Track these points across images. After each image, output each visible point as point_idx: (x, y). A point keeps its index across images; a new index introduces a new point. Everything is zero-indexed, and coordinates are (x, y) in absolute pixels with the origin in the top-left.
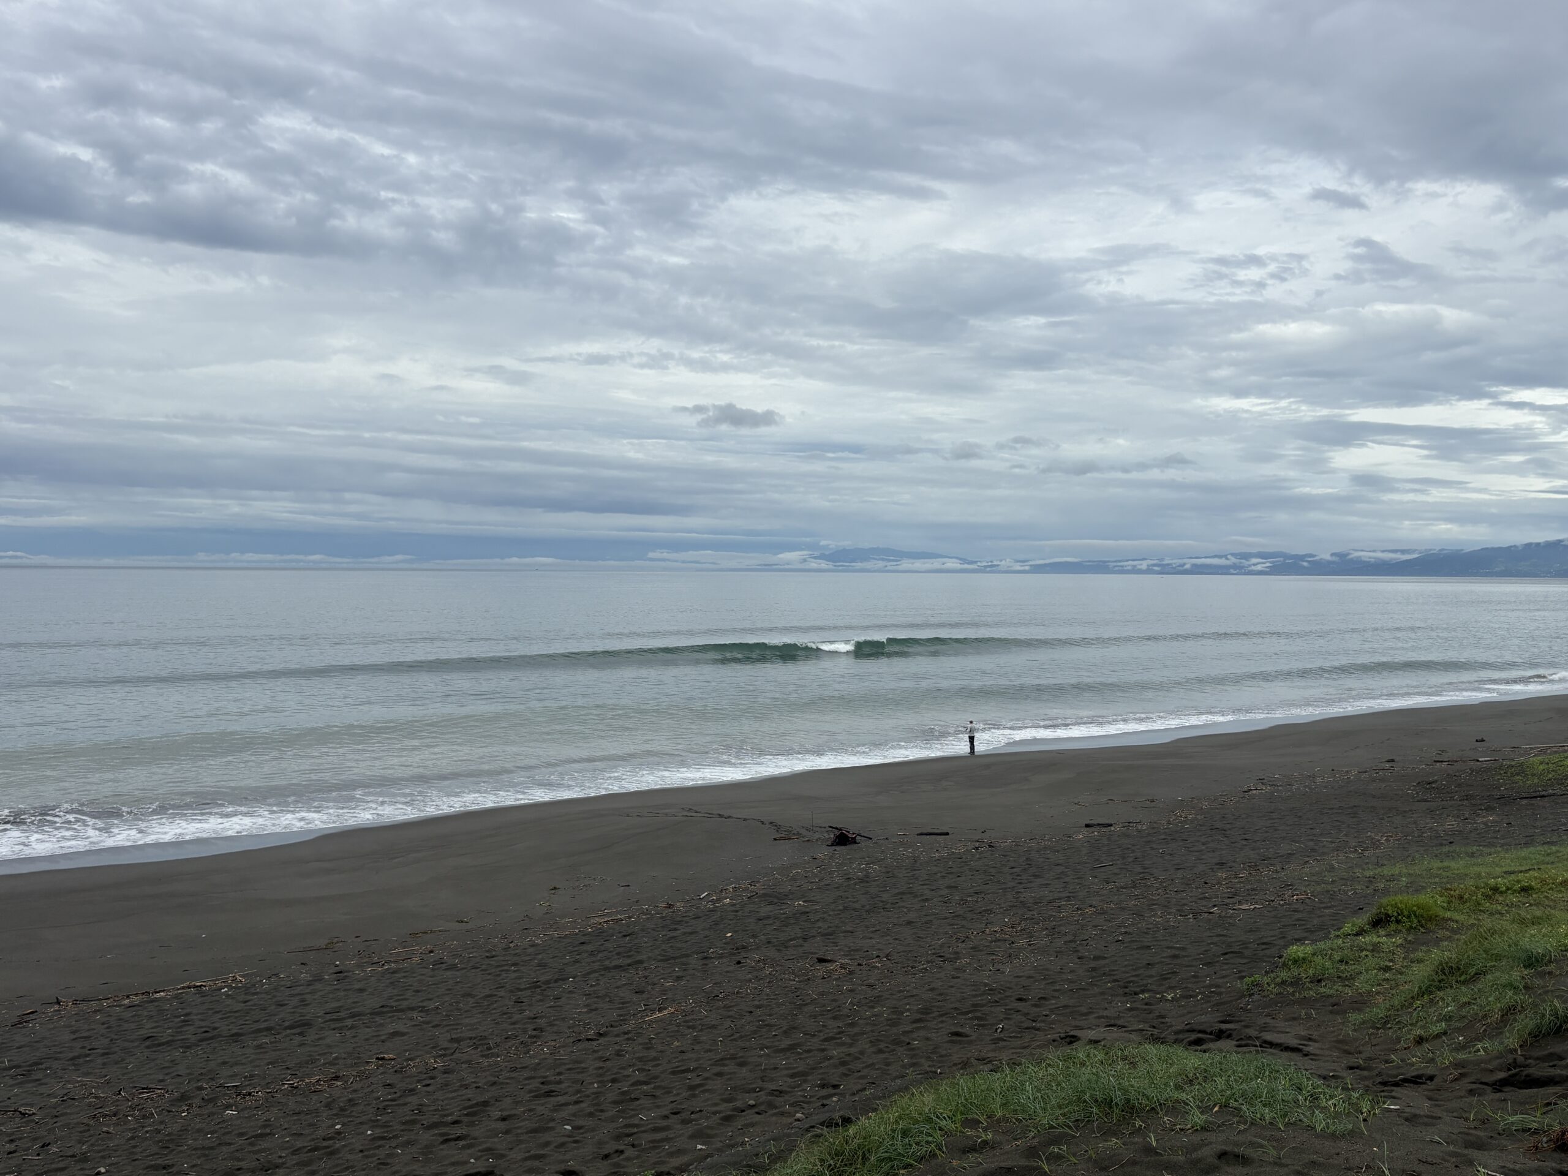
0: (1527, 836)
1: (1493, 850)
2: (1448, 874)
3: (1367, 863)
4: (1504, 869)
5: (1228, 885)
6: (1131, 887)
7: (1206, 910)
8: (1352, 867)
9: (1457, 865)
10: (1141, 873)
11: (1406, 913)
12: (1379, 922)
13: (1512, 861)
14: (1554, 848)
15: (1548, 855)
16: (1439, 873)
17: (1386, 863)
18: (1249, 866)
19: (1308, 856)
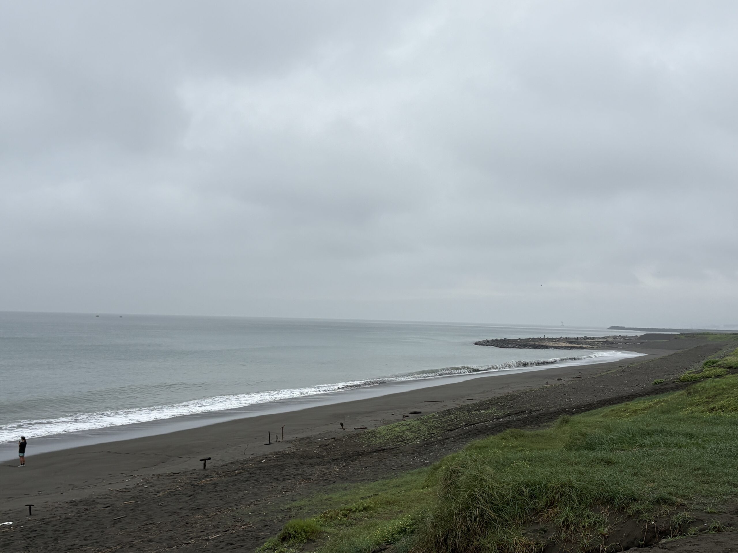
0: (374, 475)
1: (356, 484)
2: (331, 503)
3: (287, 500)
4: (360, 496)
5: (201, 524)
6: (138, 531)
7: (185, 542)
8: (278, 503)
9: (335, 496)
10: (146, 520)
11: (299, 531)
12: (284, 539)
13: (365, 491)
14: (387, 481)
15: (384, 485)
16: (326, 502)
17: (297, 498)
18: (216, 509)
19: (253, 499)
